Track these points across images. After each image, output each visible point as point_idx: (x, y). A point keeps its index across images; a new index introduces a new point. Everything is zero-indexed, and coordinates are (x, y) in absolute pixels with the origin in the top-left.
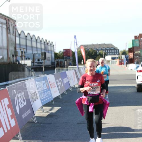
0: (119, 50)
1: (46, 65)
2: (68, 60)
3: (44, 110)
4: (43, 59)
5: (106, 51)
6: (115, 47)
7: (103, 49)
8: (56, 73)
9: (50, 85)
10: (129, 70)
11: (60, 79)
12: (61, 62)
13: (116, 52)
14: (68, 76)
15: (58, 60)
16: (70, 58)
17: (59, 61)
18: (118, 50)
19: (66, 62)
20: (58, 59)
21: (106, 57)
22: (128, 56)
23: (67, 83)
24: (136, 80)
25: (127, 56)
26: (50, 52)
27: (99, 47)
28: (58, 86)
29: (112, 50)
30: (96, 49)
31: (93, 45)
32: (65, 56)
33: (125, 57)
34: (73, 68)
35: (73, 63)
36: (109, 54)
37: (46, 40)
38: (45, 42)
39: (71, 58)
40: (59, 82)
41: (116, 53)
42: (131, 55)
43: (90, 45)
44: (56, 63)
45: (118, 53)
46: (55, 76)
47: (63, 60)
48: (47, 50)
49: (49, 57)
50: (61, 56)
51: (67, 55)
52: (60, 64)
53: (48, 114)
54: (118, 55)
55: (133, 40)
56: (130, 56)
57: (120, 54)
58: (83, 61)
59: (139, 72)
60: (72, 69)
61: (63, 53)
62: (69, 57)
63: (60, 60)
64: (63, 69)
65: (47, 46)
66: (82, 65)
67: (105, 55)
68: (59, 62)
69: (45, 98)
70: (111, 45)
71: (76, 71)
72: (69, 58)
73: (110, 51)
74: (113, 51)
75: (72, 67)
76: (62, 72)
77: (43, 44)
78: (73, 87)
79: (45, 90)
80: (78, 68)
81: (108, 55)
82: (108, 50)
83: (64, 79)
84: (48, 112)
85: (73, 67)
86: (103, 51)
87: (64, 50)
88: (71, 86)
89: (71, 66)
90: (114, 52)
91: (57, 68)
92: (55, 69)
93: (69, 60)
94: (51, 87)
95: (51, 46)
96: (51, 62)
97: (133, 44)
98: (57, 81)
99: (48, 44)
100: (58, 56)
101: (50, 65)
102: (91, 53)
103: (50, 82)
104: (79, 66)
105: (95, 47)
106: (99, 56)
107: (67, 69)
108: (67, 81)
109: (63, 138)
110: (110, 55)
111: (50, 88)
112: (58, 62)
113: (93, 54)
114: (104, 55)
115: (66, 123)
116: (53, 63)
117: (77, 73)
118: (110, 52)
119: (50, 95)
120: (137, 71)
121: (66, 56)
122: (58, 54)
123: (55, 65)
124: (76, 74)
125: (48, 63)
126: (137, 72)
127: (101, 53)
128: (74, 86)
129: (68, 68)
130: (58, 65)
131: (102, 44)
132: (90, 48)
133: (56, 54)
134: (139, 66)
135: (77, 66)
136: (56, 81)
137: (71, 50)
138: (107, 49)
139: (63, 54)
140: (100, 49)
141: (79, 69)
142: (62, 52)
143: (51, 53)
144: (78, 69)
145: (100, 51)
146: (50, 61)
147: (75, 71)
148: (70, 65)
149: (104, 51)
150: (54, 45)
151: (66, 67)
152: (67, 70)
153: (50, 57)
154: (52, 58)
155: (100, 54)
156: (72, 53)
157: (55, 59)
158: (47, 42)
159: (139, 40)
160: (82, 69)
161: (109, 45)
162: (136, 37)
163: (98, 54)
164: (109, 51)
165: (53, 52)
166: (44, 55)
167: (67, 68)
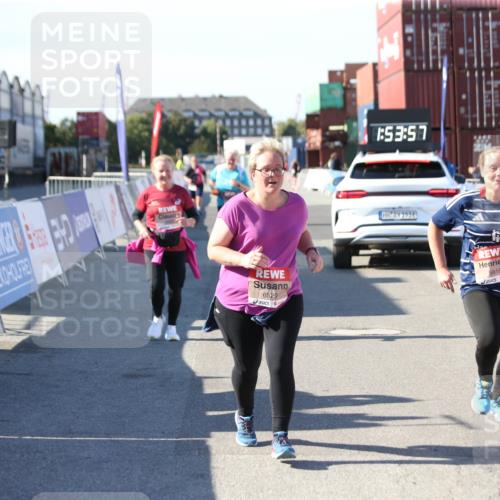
0: (273, 121)
1: (17, 168)
2: (92, 151)
3: (6, 327)
4: (6, 144)
5: (228, 122)
6: (258, 108)
7: (216, 114)
8: (48, 195)
9: (30, 237)
10: (306, 189)
11: (64, 217)
12: (68, 157)
13: (263, 127)
14: (90, 208)
15: (55, 150)
16: (98, 145)
17: (60, 154)
18: (270, 119)
19: (84, 157)
20: (55, 146)
21: (225, 142)
22: (304, 143)
23: (87, 231)
24: (330, 225)
25: (300, 141)
26: (29, 120)
27: (203, 107)
28: (56, 242)
29: (247, 118)
30: (191, 114)
31: (183, 100)
32: (81, 137)
33: (295, 144)
34: (109, 179)
35: (109, 162)
36: (236, 131)
37: (17, 78)
38: (11, 86)
39: (104, 143)
40: (61, 227)
41: (263, 130)
42: (315, 138)
43: (171, 101)
44: (49, 159)
45: (267, 131)
46: (45, 207)
47: (73, 151)
48: (17, 115)
49: (26, 141)
50: (67, 138)
51: (88, 131)
52: (63, 165)
53: (18, 339)
54: (268, 136)
55: (322, 86)
56: (313, 140)
57: (277, 133)
58: (143, 154)
59: (344, 197)
60: (107, 182)
61: (77, 125)
62: (97, 139)
63: (63, 150)
64: (73, 181)
65: (18, 99)
66: (141, 167)
67: (224, 136)
68: (60, 159)
69: (8, 283)
70: (246, 100)
71: (122, 191)
72: (95, 142)
73: (240, 122)
74: (251, 123)
75: (108, 177)
76: (72, 191)
77: (4, 91)
78: (110, 245)
79: (12, 253)
80: (128, 178)
81: (233, 136)
82: (232, 119)
83: (79, 219)
84: (19, 333)
85: (109, 174)
86: (216, 121)
87: (79, 114)
88: (102, 244)
89: (104, 170)
90: (255, 126)
91: (52, 178)
92: (47, 183)
93: (96, 153)
94: (32, 245)
95: (33, 102)
96: (31, 155)
97: (322, 99)
98: (54, 222)
99: (22, 91)
100: (58, 135)
101: (28, 168)
102: (174, 127)
103: (27, 227)
104: (131, 174)
105: (188, 107)
106: (203, 138)
107: (90, 182)
108: (89, 225)
109: (72, 427)
110: (240, 135)
111: (29, 247)
112: (57, 156)
113: (182, 130)
114: (218, 136)
115: (81, 372)
116: (38, 161)
117: (124, 197)
118: (240, 127)
119: (29, 273)
120: (334, 195)
121: (86, 137)
122: (56, 130)
123: (44, 167)
124: (121, 201)
125: (22, 159)
126: (337, 197)
127: (210, 130)
128: (114, 242)
129: (92, 179)
130: (57, 169)
131: (213, 97)
132: (170, 111)
133: (50, 129)
134: (342, 178)
135: (122, 174)
136: (49, 225)
137: (104, 116)
138: (231, 114)
139: (74, 130)
140: (206, 114)
141: (132, 182)
142: (72, 122)
143: (34, 125)
144: (126, 183)
145: (205, 123)
146: (28, 152)
147: (118, 188)
148: (100, 167)
149: (220, 123)
150: (42, 98)
151: (87, 176)
152: (90, 186)
153: (30, 137)
154: (35, 142)
155: (205, 132)
156: (107, 127)
157: (47, 148)
158: (19, 84)
159: (344, 84)
160: (143, 182)
161: (237, 99)
162: (332, 75)
163: (197, 131)
164: (236, 123)
165: (40, 123)
166: (7, 132)
167: (88, 179)
